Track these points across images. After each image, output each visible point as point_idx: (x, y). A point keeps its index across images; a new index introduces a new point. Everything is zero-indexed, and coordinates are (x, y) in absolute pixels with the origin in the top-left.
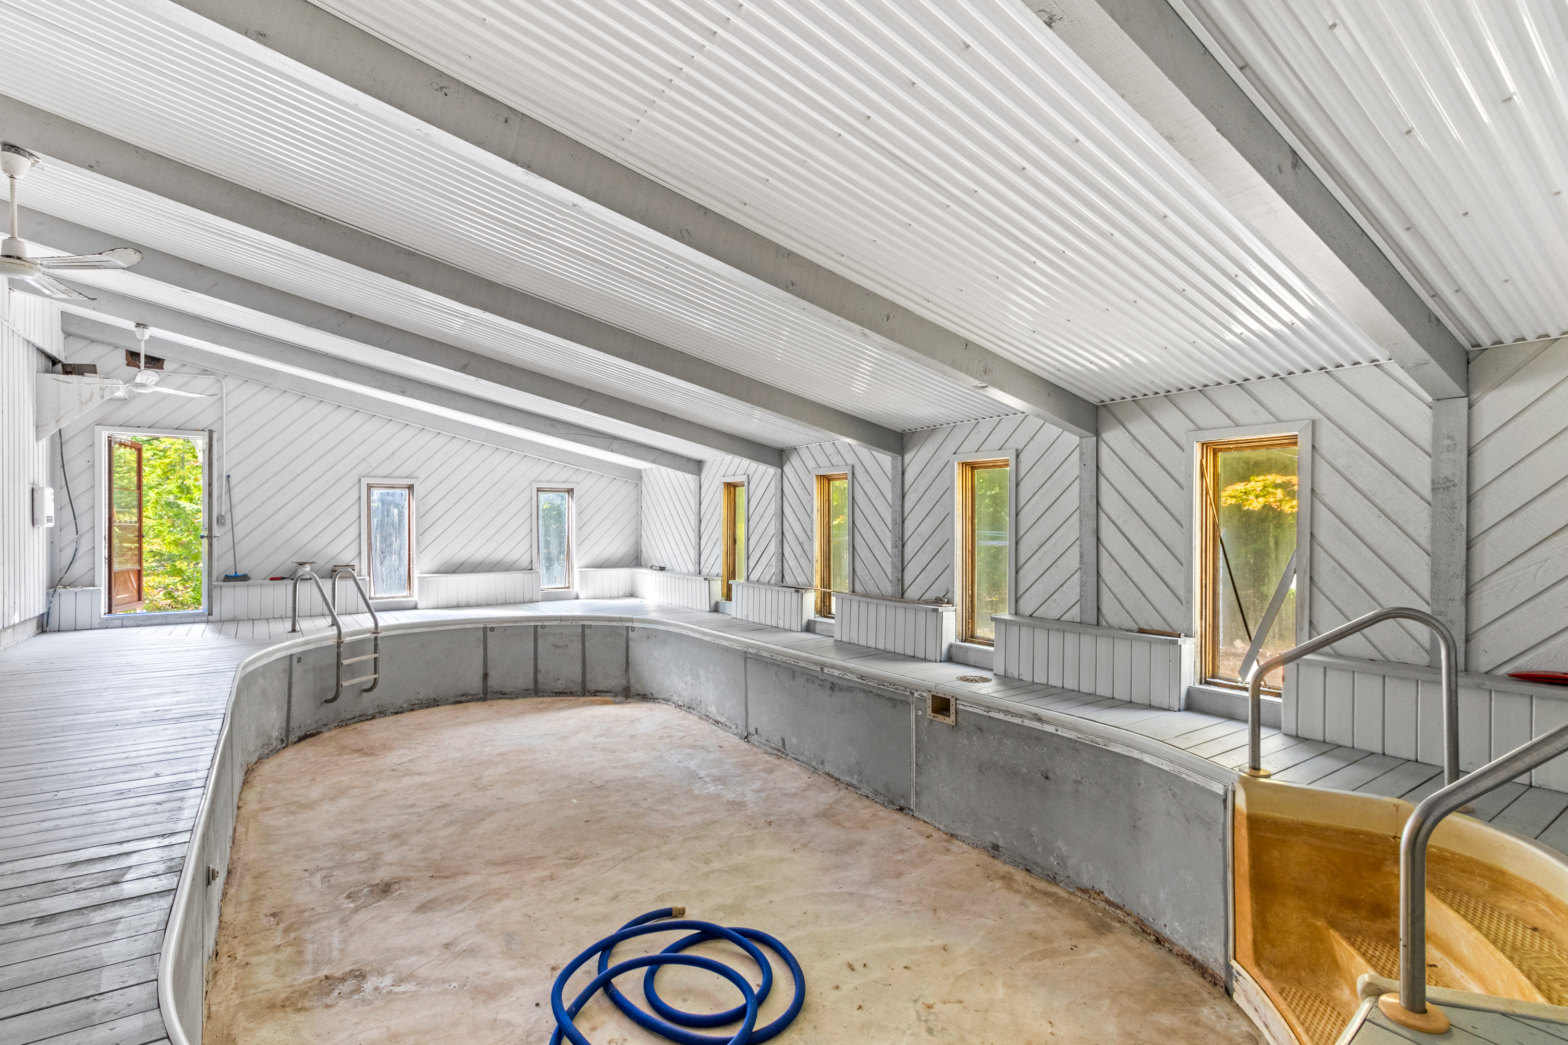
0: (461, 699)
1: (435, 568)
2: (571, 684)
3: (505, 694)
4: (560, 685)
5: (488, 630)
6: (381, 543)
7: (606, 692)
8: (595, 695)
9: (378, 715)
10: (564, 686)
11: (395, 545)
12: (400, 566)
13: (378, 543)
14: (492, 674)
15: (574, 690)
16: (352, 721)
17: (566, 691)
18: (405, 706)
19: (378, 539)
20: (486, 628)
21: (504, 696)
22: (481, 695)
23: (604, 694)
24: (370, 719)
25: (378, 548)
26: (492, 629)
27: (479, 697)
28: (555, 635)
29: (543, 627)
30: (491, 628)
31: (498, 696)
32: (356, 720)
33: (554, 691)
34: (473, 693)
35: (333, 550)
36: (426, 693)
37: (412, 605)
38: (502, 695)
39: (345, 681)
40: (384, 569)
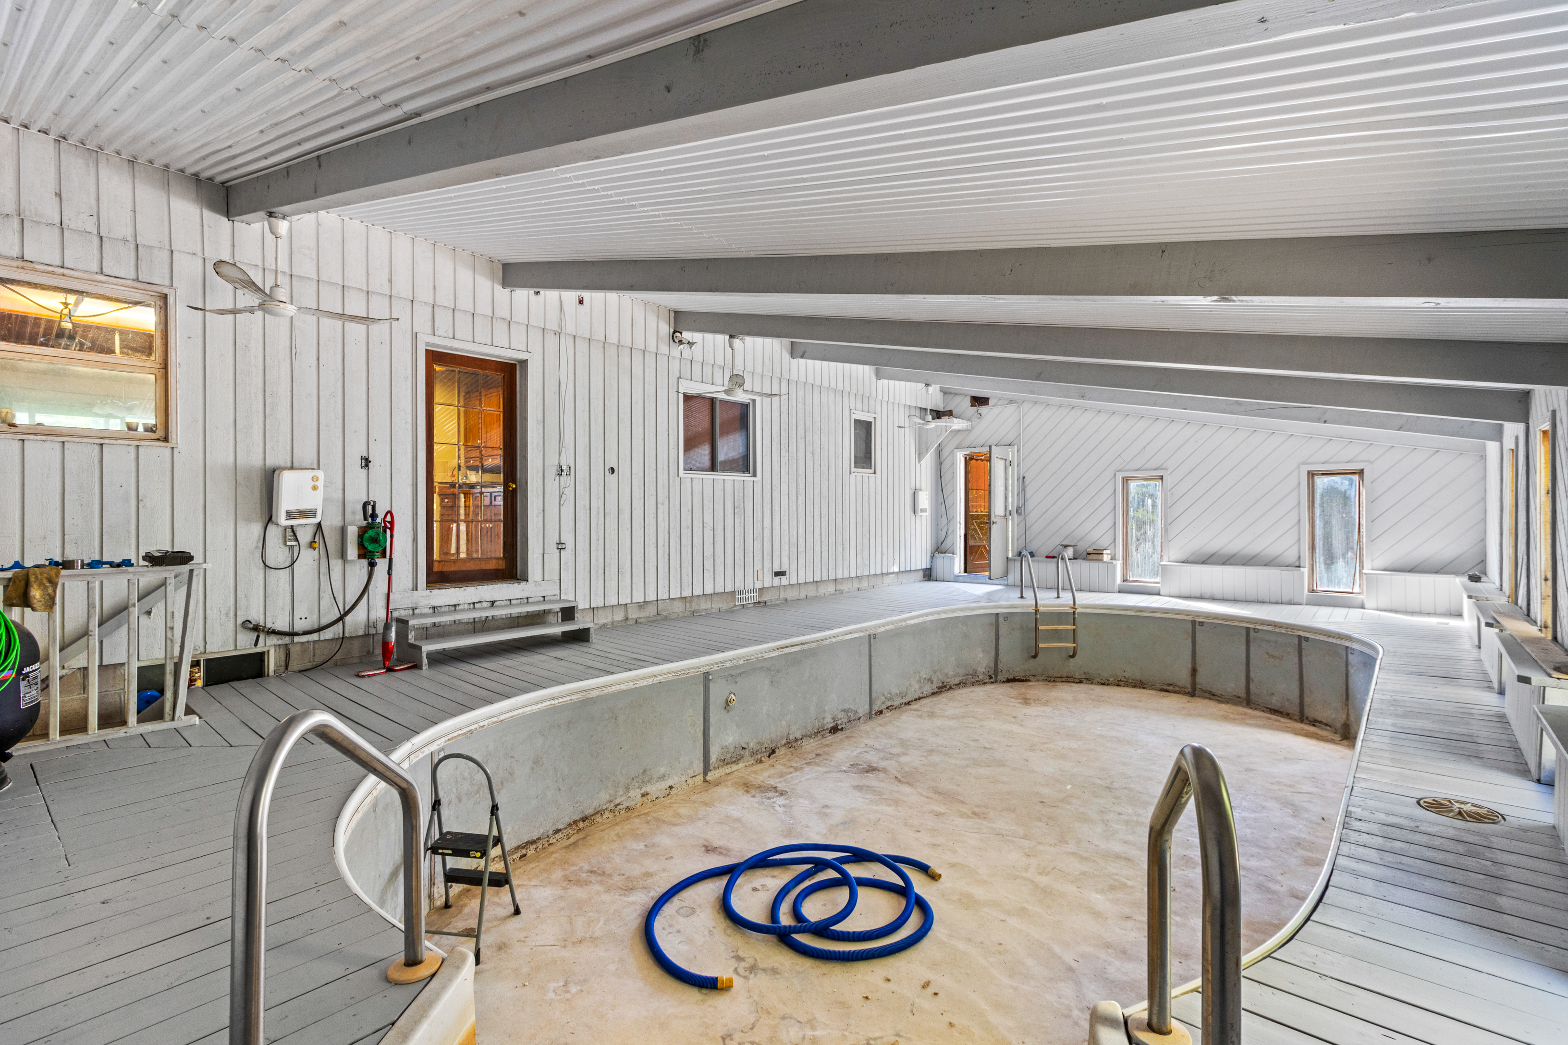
0: (1167, 688)
1: (1183, 558)
2: (1287, 703)
3: (1214, 695)
4: (1275, 702)
5: (1197, 624)
6: (1137, 531)
7: (1326, 725)
8: (1314, 725)
9: (1085, 681)
10: (1279, 705)
11: (1149, 534)
12: (1154, 553)
13: (1134, 531)
14: (1201, 670)
15: (1291, 711)
16: (1059, 679)
17: (1281, 710)
18: (1111, 679)
19: (1134, 527)
20: (1195, 621)
21: (1212, 697)
22: (1190, 690)
23: (1323, 726)
24: (1077, 683)
25: (1134, 535)
26: (1201, 624)
27: (1187, 691)
28: (1269, 641)
29: (1256, 631)
30: (1200, 622)
31: (1207, 695)
32: (1064, 679)
33: (1269, 706)
34: (1182, 686)
35: (1095, 536)
36: (1132, 672)
37: (1156, 591)
38: (1212, 696)
39: (1042, 643)
40: (1139, 555)
